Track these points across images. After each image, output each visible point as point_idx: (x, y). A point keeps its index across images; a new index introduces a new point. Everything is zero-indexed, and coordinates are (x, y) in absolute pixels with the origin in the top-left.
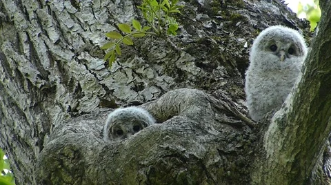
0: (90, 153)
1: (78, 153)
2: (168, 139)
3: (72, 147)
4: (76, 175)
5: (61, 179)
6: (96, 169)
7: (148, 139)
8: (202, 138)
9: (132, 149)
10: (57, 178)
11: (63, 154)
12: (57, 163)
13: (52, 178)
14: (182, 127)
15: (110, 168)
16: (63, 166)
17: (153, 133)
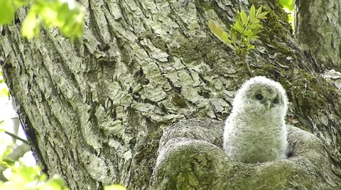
0: (221, 166)
1: (210, 163)
2: (297, 178)
3: (206, 155)
4: (204, 183)
5: (187, 180)
6: (225, 184)
7: (280, 172)
8: (322, 185)
9: (264, 177)
10: (184, 179)
11: (197, 160)
12: (188, 165)
13: (179, 177)
14: (308, 170)
15: (239, 187)
16: (193, 170)
17: (284, 168)
